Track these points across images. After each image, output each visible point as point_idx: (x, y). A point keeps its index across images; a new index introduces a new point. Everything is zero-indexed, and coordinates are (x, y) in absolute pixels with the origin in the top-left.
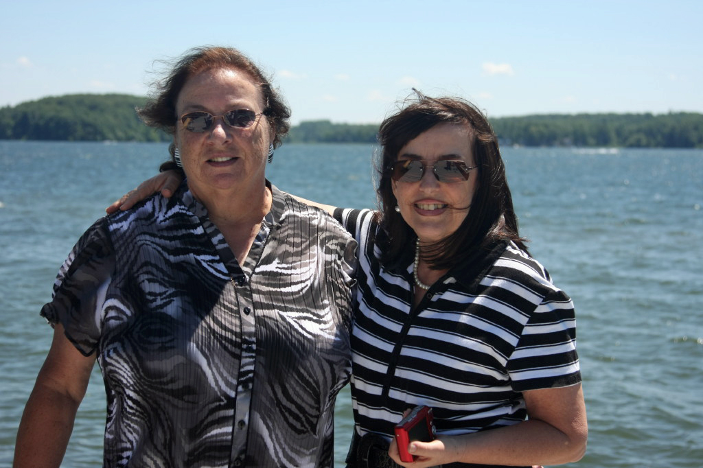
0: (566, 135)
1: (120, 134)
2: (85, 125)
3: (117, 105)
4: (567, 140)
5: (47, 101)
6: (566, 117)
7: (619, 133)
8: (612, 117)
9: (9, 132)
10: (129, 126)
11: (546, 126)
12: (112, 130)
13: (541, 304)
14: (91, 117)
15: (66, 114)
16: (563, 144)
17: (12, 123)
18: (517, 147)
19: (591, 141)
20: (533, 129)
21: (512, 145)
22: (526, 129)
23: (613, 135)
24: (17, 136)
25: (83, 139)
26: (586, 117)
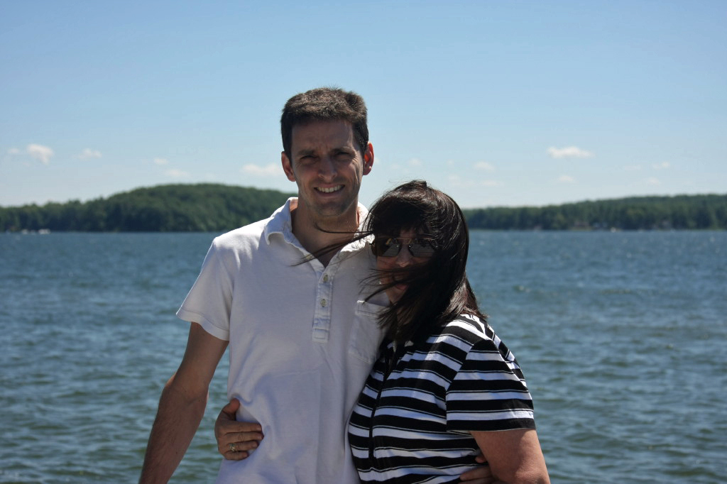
0: (665, 218)
1: (212, 224)
2: (177, 215)
3: (208, 195)
4: (666, 223)
5: (140, 192)
6: (665, 199)
7: (719, 214)
8: (712, 198)
9: (102, 224)
10: (221, 216)
11: (644, 209)
12: (204, 219)
13: (470, 352)
14: (184, 208)
15: (158, 205)
16: (661, 227)
17: (105, 215)
18: (614, 231)
19: (691, 223)
20: (630, 212)
21: (608, 228)
22: (623, 212)
23: (714, 217)
24: (109, 228)
25: (175, 229)
26: (685, 198)
